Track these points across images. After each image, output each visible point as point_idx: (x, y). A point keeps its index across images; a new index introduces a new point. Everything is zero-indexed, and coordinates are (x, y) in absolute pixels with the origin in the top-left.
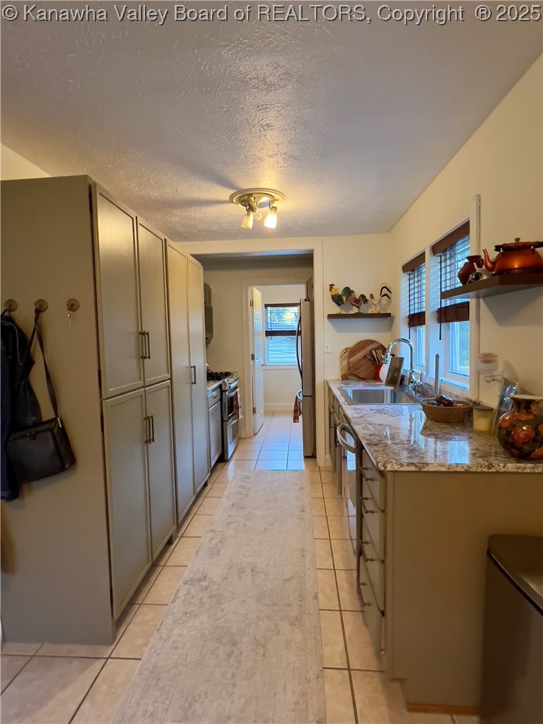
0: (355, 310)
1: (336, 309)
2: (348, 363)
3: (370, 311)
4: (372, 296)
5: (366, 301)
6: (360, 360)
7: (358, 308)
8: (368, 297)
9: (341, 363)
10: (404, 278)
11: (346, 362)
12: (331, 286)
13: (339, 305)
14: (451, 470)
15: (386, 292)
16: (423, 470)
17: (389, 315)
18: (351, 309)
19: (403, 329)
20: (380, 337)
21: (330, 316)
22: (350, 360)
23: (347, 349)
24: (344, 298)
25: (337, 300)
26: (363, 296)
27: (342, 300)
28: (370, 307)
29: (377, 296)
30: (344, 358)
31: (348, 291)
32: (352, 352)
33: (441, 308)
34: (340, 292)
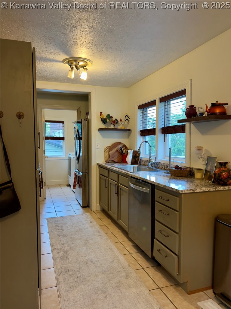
0: (112, 127)
1: (103, 126)
2: (109, 154)
3: (119, 128)
4: (121, 120)
5: (118, 122)
6: (115, 153)
7: (114, 125)
8: (119, 120)
9: (105, 154)
10: (139, 112)
11: (107, 153)
12: (101, 113)
13: (105, 124)
15: (127, 118)
16: (195, 192)
17: (129, 130)
18: (110, 126)
19: (138, 138)
20: (125, 141)
21: (100, 130)
22: (110, 153)
23: (108, 147)
24: (108, 120)
25: (104, 121)
26: (116, 119)
27: (107, 121)
28: (119, 126)
29: (123, 120)
30: (106, 152)
31: (109, 116)
32: (110, 148)
33: (165, 127)
34: (105, 117)
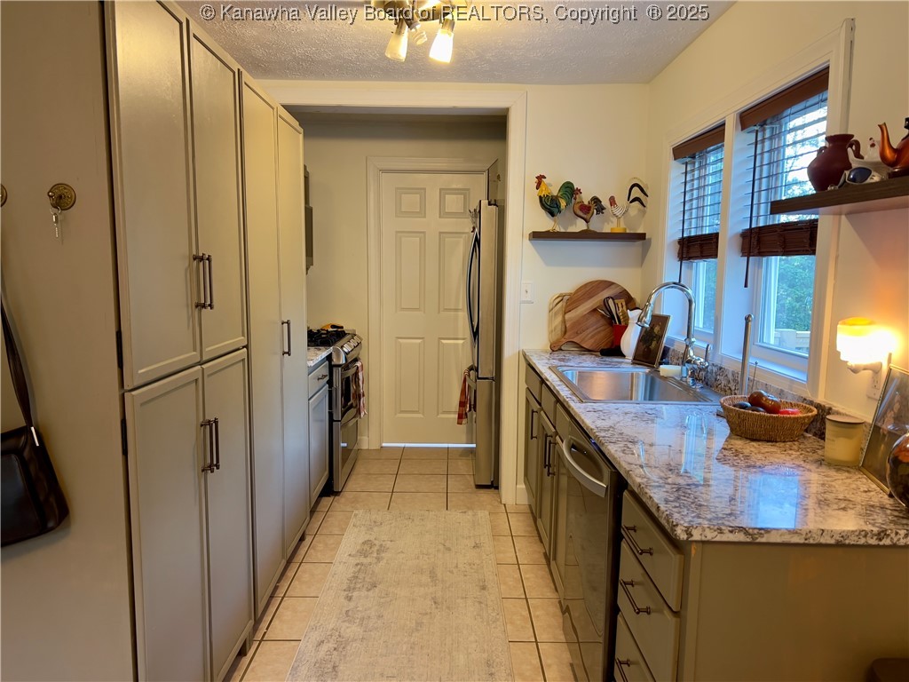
0: (580, 226)
1: (545, 223)
2: (564, 321)
3: (607, 229)
4: (612, 201)
5: (601, 209)
6: (585, 317)
7: (587, 221)
8: (605, 203)
9: (550, 321)
10: (676, 170)
11: (560, 318)
12: (540, 178)
13: (552, 214)
14: (811, 541)
15: (638, 194)
16: (760, 540)
17: (642, 237)
18: (573, 223)
19: (669, 266)
20: (626, 278)
21: (536, 236)
22: (567, 316)
23: (562, 297)
24: (563, 203)
25: (550, 206)
26: (596, 200)
27: (558, 206)
28: (608, 221)
30: (556, 314)
31: (570, 190)
32: (570, 301)
